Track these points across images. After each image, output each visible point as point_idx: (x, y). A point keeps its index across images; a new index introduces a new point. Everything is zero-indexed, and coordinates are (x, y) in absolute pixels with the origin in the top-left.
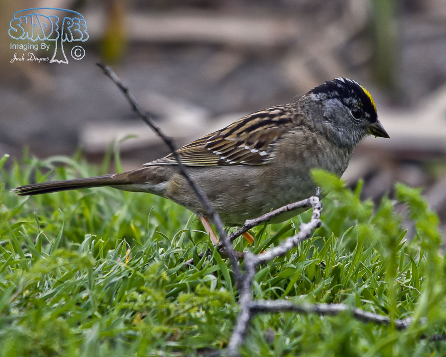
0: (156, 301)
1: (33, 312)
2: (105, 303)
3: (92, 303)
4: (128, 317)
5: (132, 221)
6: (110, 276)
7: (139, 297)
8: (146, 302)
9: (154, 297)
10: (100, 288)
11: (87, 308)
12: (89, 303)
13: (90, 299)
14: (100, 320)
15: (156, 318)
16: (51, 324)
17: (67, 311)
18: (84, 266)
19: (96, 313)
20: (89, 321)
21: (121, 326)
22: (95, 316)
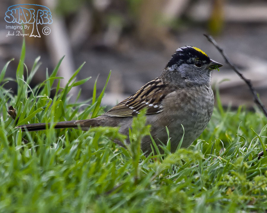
0: (241, 180)
1: (165, 188)
2: (209, 182)
3: (201, 182)
4: (224, 190)
5: (227, 131)
6: (213, 165)
7: (231, 178)
8: (234, 181)
9: (239, 178)
10: (206, 173)
11: (199, 185)
12: (200, 181)
13: (200, 179)
14: (206, 192)
15: (241, 191)
16: (176, 195)
17: (186, 186)
18: (196, 159)
19: (204, 188)
20: (199, 193)
21: (219, 196)
22: (204, 190)
